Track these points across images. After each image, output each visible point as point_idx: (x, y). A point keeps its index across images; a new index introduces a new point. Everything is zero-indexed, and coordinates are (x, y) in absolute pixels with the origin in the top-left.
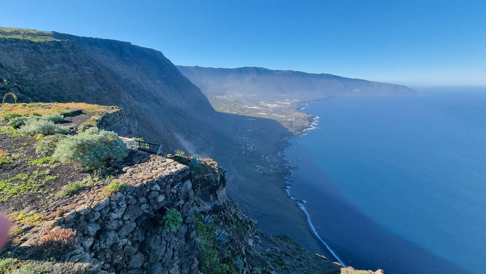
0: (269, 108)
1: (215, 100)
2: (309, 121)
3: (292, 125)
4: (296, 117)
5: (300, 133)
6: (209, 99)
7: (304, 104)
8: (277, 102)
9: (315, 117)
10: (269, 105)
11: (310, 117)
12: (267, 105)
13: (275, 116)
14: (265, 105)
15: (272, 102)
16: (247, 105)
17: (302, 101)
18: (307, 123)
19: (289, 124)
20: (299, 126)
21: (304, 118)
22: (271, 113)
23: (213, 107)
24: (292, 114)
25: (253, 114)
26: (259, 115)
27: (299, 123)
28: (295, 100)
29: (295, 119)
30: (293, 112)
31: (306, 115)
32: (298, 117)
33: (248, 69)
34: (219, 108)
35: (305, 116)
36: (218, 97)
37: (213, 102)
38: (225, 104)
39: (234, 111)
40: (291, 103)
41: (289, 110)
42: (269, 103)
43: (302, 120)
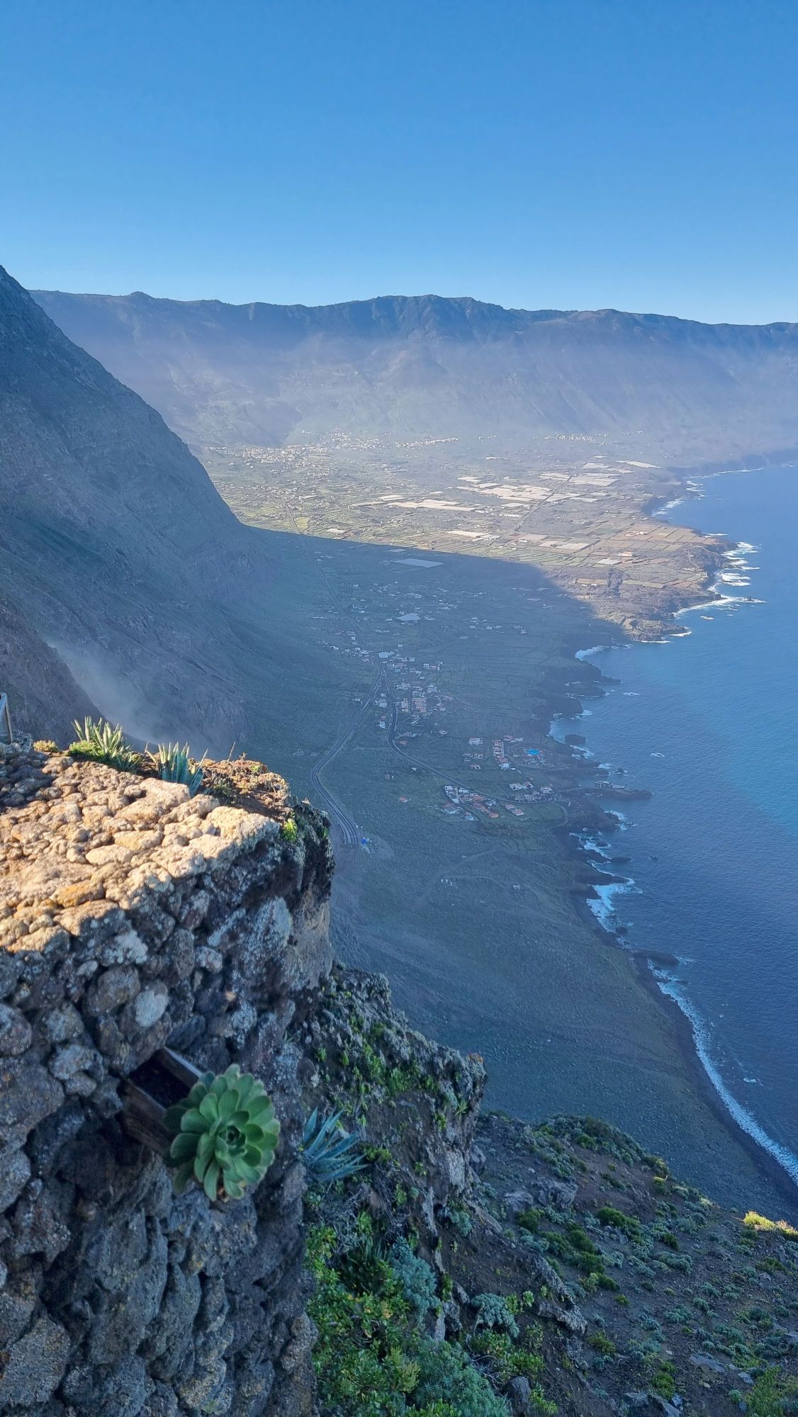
0: (506, 508)
1: (236, 468)
2: (706, 568)
3: (617, 589)
4: (636, 546)
5: (657, 625)
6: (211, 466)
7: (679, 480)
8: (547, 475)
9: (734, 547)
10: (505, 492)
11: (710, 547)
12: (496, 491)
13: (533, 545)
14: (486, 489)
15: (519, 476)
16: (396, 489)
17: (670, 469)
18: (691, 578)
19: (605, 582)
20: (651, 594)
21: (679, 553)
22: (516, 530)
23: (230, 503)
24: (620, 531)
25: (425, 538)
26: (455, 542)
27: (652, 580)
28: (632, 463)
29: (634, 556)
30: (623, 525)
31: (688, 536)
32: (648, 546)
33: (397, 308)
34: (259, 507)
35: (684, 540)
36: (253, 452)
37: (228, 479)
38: (287, 486)
39: (333, 522)
40: (614, 477)
41: (603, 513)
42: (507, 478)
43: (667, 560)
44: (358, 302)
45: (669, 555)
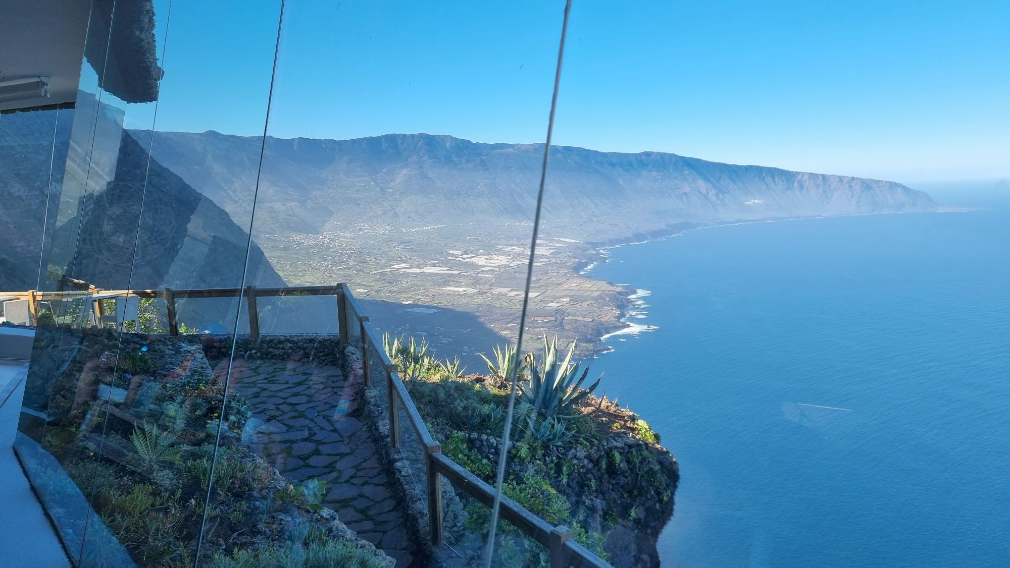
0: (482, 271)
1: (286, 249)
2: (618, 307)
3: (561, 323)
4: (571, 294)
5: (590, 346)
6: (266, 248)
7: (595, 250)
8: (508, 249)
9: (635, 293)
10: (480, 260)
11: (619, 293)
12: (475, 260)
13: (502, 295)
14: (467, 259)
15: (490, 249)
16: (404, 260)
17: (588, 243)
18: (610, 314)
19: (553, 319)
20: (585, 326)
21: (600, 297)
22: (490, 285)
23: (281, 274)
24: (560, 284)
25: (427, 293)
26: (448, 295)
27: (584, 316)
28: (564, 240)
29: (571, 300)
30: (561, 280)
31: (604, 286)
32: (580, 293)
33: (400, 142)
34: (303, 276)
35: (603, 288)
36: (298, 237)
37: (279, 257)
38: (324, 261)
39: (359, 284)
40: (552, 249)
41: (547, 273)
42: (482, 251)
43: (593, 302)
44: (372, 138)
45: (593, 299)
